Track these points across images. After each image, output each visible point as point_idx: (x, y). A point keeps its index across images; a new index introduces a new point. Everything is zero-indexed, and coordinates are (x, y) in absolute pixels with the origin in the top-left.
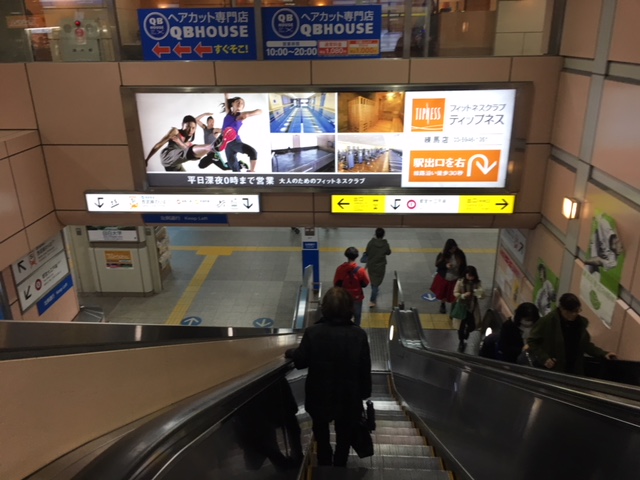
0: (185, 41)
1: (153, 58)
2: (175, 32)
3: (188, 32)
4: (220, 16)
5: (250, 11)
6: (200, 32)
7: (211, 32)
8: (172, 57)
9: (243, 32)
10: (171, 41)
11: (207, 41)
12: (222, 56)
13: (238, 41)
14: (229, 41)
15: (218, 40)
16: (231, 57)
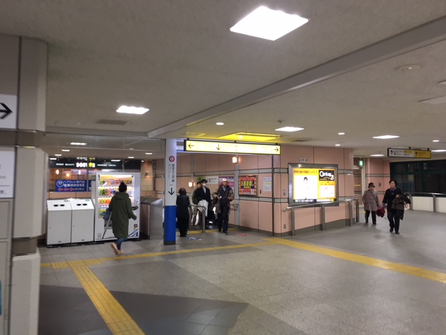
0: (67, 187)
1: (57, 191)
2: (65, 185)
3: (69, 185)
4: (78, 182)
5: (86, 181)
6: (72, 185)
7: (75, 185)
8: (64, 191)
9: (83, 185)
10: (64, 187)
11: (73, 187)
12: (77, 191)
13: (82, 187)
14: (79, 187)
15: (77, 187)
16: (79, 191)
